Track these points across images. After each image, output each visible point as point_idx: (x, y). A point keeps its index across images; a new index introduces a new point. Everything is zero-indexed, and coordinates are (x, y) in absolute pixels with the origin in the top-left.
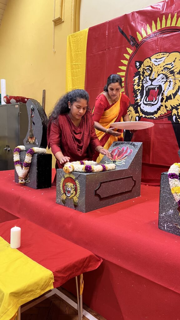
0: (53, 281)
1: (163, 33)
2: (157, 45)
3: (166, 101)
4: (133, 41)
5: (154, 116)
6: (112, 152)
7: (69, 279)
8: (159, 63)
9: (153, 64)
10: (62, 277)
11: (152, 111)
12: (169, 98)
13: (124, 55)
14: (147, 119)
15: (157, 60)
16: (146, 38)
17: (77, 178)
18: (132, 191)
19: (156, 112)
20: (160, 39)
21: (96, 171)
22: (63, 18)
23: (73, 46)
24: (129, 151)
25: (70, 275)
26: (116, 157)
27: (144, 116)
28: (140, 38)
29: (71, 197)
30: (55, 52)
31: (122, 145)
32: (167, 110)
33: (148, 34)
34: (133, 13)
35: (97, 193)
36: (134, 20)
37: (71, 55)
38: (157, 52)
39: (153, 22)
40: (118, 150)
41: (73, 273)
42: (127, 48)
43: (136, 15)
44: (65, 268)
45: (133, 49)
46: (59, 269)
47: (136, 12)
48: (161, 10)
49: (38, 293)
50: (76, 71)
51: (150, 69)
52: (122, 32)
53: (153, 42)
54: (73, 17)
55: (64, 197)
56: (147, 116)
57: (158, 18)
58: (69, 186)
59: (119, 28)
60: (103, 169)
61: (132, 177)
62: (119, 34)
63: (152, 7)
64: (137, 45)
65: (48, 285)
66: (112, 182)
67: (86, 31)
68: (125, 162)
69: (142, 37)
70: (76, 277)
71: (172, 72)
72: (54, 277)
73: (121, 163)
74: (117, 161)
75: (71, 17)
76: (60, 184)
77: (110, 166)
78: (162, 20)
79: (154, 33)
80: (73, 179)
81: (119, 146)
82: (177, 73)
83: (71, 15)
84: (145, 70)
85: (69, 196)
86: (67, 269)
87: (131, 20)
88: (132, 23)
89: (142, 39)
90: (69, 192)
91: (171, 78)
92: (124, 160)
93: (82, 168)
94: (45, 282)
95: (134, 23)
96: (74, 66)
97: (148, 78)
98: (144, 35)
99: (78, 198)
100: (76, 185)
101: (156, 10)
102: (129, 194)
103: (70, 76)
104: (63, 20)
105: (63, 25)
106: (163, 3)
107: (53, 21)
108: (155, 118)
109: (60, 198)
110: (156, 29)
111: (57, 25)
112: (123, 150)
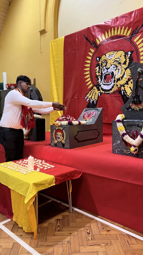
0: (54, 181)
1: (112, 39)
2: (109, 47)
3: (117, 81)
4: (94, 45)
5: (110, 92)
6: (84, 115)
7: (63, 181)
8: (111, 58)
9: (108, 59)
10: (60, 179)
11: (109, 89)
12: (119, 80)
13: (89, 53)
14: (106, 94)
15: (110, 56)
16: (102, 42)
17: (63, 129)
18: (98, 138)
19: (111, 89)
20: (111, 43)
21: (75, 124)
22: (46, 30)
23: (54, 48)
24: (94, 114)
25: (64, 179)
26: (87, 118)
27: (103, 92)
28: (98, 43)
29: (60, 141)
30: (41, 53)
31: (90, 110)
32: (118, 88)
33: (103, 40)
34: (93, 27)
35: (76, 138)
36: (94, 31)
37: (53, 54)
38: (110, 51)
39: (106, 32)
40: (88, 114)
41: (65, 178)
42: (91, 49)
43: (95, 28)
44: (61, 175)
45: (94, 49)
46: (58, 175)
47: (95, 26)
48: (111, 25)
49: (47, 186)
50: (57, 64)
51: (106, 62)
52: (87, 39)
53: (106, 45)
54: (53, 29)
55: (56, 141)
56: (105, 92)
57: (109, 30)
58: (59, 135)
59: (85, 36)
60: (79, 123)
61: (97, 129)
62: (85, 40)
63: (104, 22)
64: (97, 47)
65: (52, 183)
66: (84, 132)
67: (63, 38)
68: (92, 120)
69: (100, 41)
70: (67, 181)
71: (120, 63)
72: (55, 179)
73: (90, 121)
74: (87, 120)
75: (52, 29)
76: (53, 134)
77: (83, 122)
78: (112, 30)
79: (107, 39)
80: (61, 130)
81: (88, 111)
82: (123, 64)
83: (52, 27)
84: (103, 62)
85: (59, 140)
86: (62, 176)
87: (92, 31)
88: (93, 33)
89: (99, 43)
90: (59, 138)
91: (119, 67)
92: (91, 119)
93: (66, 123)
94: (51, 181)
95: (94, 33)
96: (55, 61)
97: (105, 67)
98: (101, 40)
99: (65, 141)
100: (63, 133)
101: (108, 24)
102: (96, 140)
103: (53, 68)
104: (46, 31)
105: (47, 34)
106: (111, 20)
107: (39, 32)
108: (110, 93)
109: (53, 143)
110: (108, 36)
111: (42, 34)
112: (91, 113)
